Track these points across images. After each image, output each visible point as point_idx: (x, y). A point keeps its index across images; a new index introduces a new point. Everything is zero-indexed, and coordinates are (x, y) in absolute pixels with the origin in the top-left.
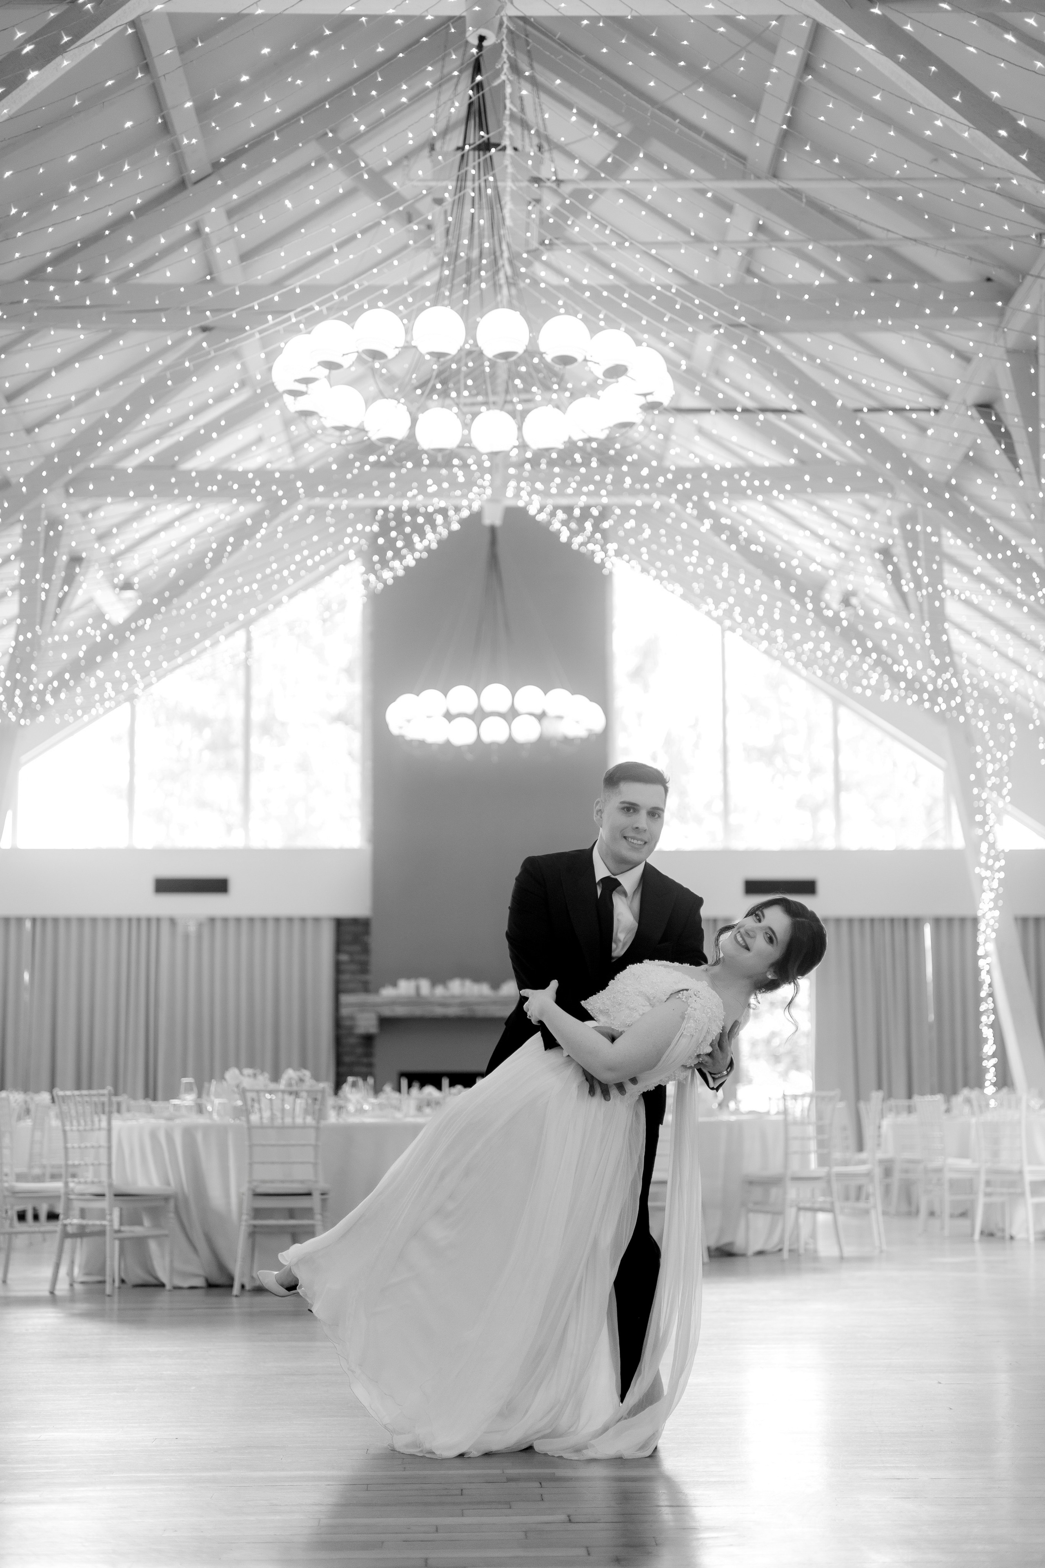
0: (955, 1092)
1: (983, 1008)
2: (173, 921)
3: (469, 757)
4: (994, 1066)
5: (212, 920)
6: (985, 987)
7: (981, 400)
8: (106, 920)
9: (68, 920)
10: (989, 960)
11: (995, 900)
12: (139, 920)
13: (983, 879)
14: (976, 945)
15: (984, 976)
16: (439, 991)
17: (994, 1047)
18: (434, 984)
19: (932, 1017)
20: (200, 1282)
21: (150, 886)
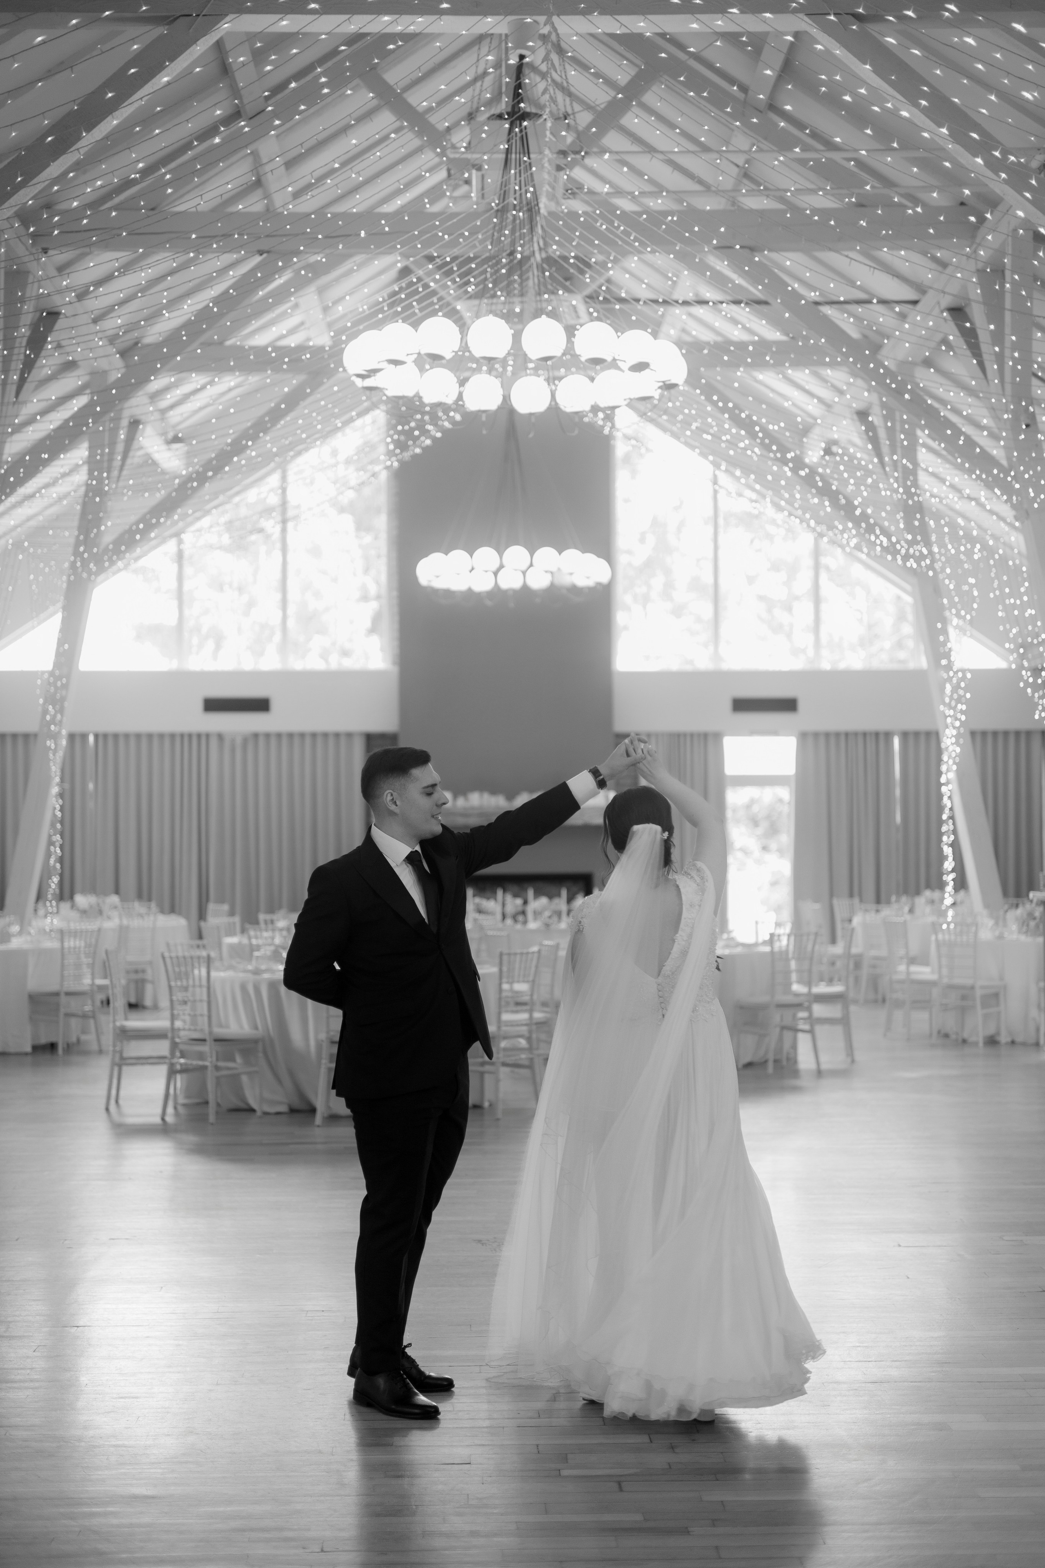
0: (918, 893)
1: (944, 828)
2: (220, 737)
3: (489, 603)
4: (953, 880)
5: (256, 736)
6: (947, 811)
7: (953, 305)
8: (161, 736)
9: (127, 736)
10: (950, 787)
11: (957, 737)
12: (190, 736)
13: (946, 717)
14: (940, 774)
15: (946, 801)
16: (461, 802)
17: (953, 864)
18: (455, 796)
19: (898, 818)
20: (284, 1108)
21: (200, 705)
